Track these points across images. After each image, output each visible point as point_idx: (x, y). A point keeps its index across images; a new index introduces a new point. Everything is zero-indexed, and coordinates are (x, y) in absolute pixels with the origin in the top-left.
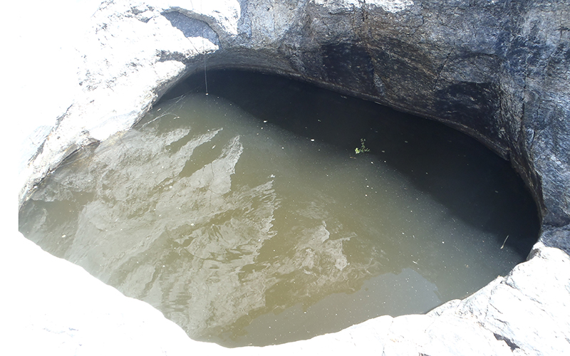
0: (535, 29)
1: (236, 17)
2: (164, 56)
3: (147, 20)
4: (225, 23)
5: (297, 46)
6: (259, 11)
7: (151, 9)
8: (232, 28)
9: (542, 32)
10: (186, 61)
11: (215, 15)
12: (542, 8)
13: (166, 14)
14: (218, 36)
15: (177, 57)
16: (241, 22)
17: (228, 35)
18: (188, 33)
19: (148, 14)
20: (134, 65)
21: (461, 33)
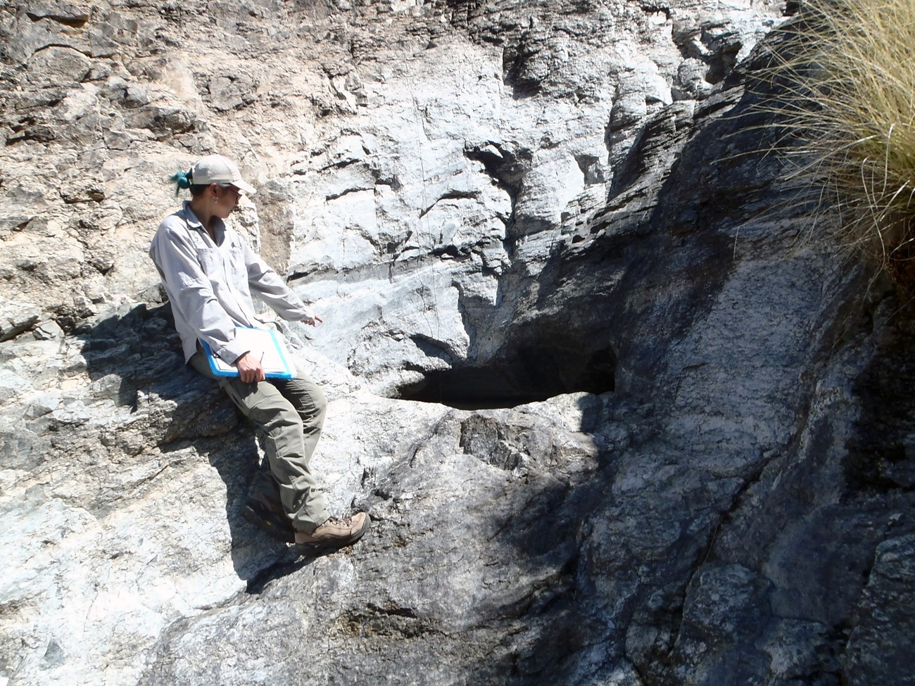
0: (631, 306)
1: (466, 345)
2: (408, 366)
3: (399, 340)
4: (457, 349)
5: (504, 357)
6: (484, 341)
7: (402, 333)
8: (463, 353)
9: (635, 307)
10: (424, 373)
11: (449, 342)
12: (633, 294)
13: (412, 337)
14: (452, 359)
15: (417, 368)
16: (470, 350)
17: (460, 358)
18: (428, 354)
19: (400, 336)
20: (386, 367)
21: (591, 319)
